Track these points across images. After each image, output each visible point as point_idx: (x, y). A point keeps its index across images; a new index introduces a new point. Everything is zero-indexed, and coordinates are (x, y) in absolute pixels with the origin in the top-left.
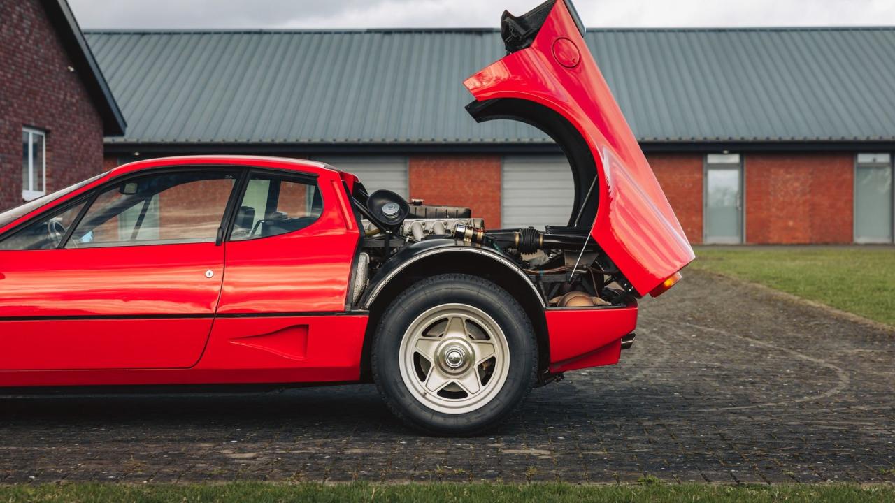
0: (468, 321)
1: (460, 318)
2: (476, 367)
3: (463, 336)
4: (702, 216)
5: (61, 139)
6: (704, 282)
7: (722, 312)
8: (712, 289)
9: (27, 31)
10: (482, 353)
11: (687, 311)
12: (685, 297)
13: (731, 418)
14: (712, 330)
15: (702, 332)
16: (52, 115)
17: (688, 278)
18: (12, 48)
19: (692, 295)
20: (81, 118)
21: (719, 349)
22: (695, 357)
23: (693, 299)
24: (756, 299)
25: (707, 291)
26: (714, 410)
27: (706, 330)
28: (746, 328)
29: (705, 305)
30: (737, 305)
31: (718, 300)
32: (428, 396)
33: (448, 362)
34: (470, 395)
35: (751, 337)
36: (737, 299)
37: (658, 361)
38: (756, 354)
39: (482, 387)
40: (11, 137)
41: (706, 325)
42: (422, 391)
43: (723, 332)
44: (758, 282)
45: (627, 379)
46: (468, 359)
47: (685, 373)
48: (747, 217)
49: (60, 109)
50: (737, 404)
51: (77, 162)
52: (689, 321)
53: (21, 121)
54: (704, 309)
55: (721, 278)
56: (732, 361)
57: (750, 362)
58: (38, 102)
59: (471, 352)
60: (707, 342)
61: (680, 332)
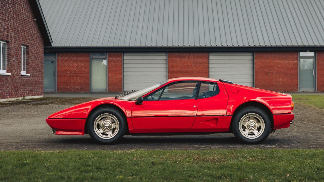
0: (255, 117)
1: (253, 117)
2: (256, 128)
3: (253, 121)
4: (298, 79)
5: (32, 49)
6: (303, 108)
7: (311, 118)
8: (306, 111)
9: (22, 6)
10: (258, 125)
11: (299, 118)
12: (297, 114)
13: (316, 141)
14: (308, 123)
15: (305, 124)
16: (29, 40)
17: (297, 107)
18: (18, 13)
19: (300, 113)
20: (37, 40)
21: (311, 128)
22: (304, 130)
23: (300, 114)
24: (322, 114)
25: (304, 112)
26: (311, 140)
27: (306, 123)
28: (319, 123)
29: (305, 116)
30: (315, 116)
31: (309, 115)
32: (245, 135)
33: (250, 127)
34: (255, 135)
35: (320, 125)
36: (315, 114)
37: (294, 131)
38: (322, 129)
39: (258, 133)
40: (18, 50)
41: (306, 122)
42: (244, 134)
43: (312, 124)
44: (322, 108)
45: (287, 134)
46: (255, 126)
47: (302, 133)
48: (317, 79)
49: (31, 36)
50: (317, 139)
51: (36, 58)
52: (300, 121)
53: (20, 43)
54: (305, 117)
55: (309, 107)
56: (315, 131)
57: (320, 131)
58: (25, 35)
59: (255, 125)
60: (307, 126)
61: (298, 124)
